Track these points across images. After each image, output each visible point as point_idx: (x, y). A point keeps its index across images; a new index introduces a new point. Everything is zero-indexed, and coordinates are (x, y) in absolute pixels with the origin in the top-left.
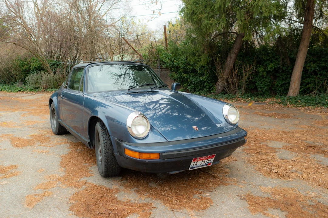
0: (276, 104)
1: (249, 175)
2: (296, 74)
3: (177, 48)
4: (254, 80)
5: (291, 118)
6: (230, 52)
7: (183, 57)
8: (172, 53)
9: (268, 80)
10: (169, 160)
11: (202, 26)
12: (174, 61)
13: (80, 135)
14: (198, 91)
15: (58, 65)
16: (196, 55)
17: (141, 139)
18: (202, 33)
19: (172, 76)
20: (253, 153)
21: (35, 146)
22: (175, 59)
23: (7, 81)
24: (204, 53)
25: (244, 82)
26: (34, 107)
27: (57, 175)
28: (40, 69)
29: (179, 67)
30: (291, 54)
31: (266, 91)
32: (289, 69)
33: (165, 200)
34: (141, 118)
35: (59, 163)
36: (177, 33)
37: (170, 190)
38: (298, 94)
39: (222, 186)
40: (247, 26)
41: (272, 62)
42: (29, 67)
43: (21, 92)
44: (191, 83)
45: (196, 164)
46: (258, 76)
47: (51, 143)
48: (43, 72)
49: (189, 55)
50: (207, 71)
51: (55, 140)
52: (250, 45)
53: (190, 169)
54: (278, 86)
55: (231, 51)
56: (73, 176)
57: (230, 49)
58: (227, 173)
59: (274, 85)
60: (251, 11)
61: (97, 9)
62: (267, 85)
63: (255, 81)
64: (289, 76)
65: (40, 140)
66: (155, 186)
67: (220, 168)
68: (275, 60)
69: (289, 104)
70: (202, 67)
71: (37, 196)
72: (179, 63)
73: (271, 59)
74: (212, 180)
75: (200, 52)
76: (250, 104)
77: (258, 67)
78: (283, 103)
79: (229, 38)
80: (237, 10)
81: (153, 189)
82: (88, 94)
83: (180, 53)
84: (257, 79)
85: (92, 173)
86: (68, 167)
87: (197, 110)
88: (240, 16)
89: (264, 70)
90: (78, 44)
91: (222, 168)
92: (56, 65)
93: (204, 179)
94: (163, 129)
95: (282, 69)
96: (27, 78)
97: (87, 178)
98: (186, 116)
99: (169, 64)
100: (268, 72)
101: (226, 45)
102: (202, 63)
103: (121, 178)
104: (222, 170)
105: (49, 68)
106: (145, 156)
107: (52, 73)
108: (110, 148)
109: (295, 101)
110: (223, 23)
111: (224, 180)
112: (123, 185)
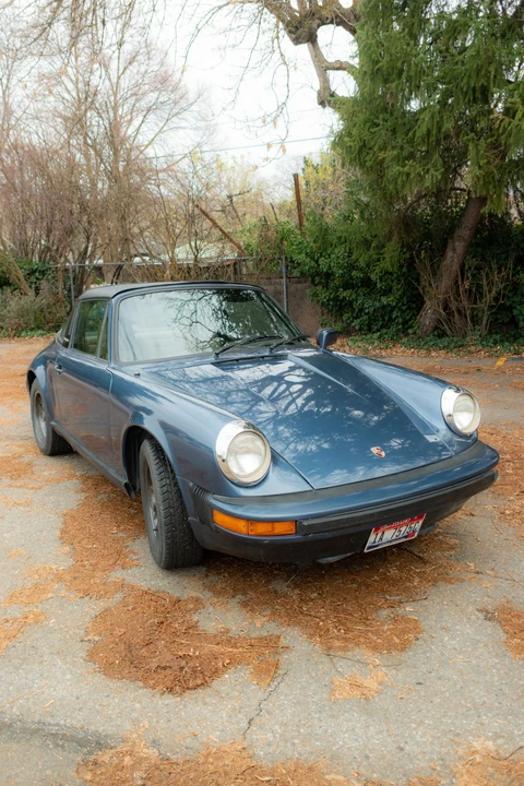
1: (504, 552)
3: (326, 229)
4: (508, 303)
6: (452, 238)
7: (340, 251)
8: (315, 242)
10: (320, 536)
11: (385, 179)
12: (321, 259)
14: (378, 330)
15: (43, 273)
16: (373, 245)
17: (250, 485)
18: (386, 194)
19: (315, 295)
20: (512, 495)
22: (321, 255)
24: (390, 239)
25: (486, 309)
27: (54, 567)
29: (332, 274)
33: (311, 627)
34: (250, 436)
35: (58, 533)
36: (324, 187)
37: (320, 598)
39: (442, 586)
40: (493, 178)
44: (361, 310)
45: (381, 538)
46: (519, 292)
47: (35, 479)
48: (8, 290)
49: (355, 245)
50: (398, 284)
51: (45, 470)
52: (499, 219)
53: (368, 549)
55: (455, 235)
56: (91, 567)
57: (451, 231)
58: (452, 548)
60: (503, 142)
63: (511, 305)
65: (10, 472)
66: (286, 589)
67: (436, 535)
70: (387, 273)
71: (8, 624)
72: (332, 264)
74: (417, 570)
75: (381, 239)
76: (500, 363)
77: (519, 271)
79: (449, 201)
80: (469, 140)
81: (281, 597)
82: (121, 366)
83: (334, 242)
84: (515, 299)
85: (136, 557)
86: (79, 542)
87: (375, 397)
88: (477, 154)
90: (89, 222)
91: (441, 537)
92: (39, 272)
93: (400, 569)
94: (300, 447)
97: (124, 571)
98: (350, 412)
99: (307, 267)
101: (444, 219)
102: (386, 264)
103: (204, 569)
104: (441, 542)
105: (23, 279)
106: (261, 528)
107: (31, 293)
108: (177, 504)
110: (435, 170)
111: (446, 567)
112: (211, 588)
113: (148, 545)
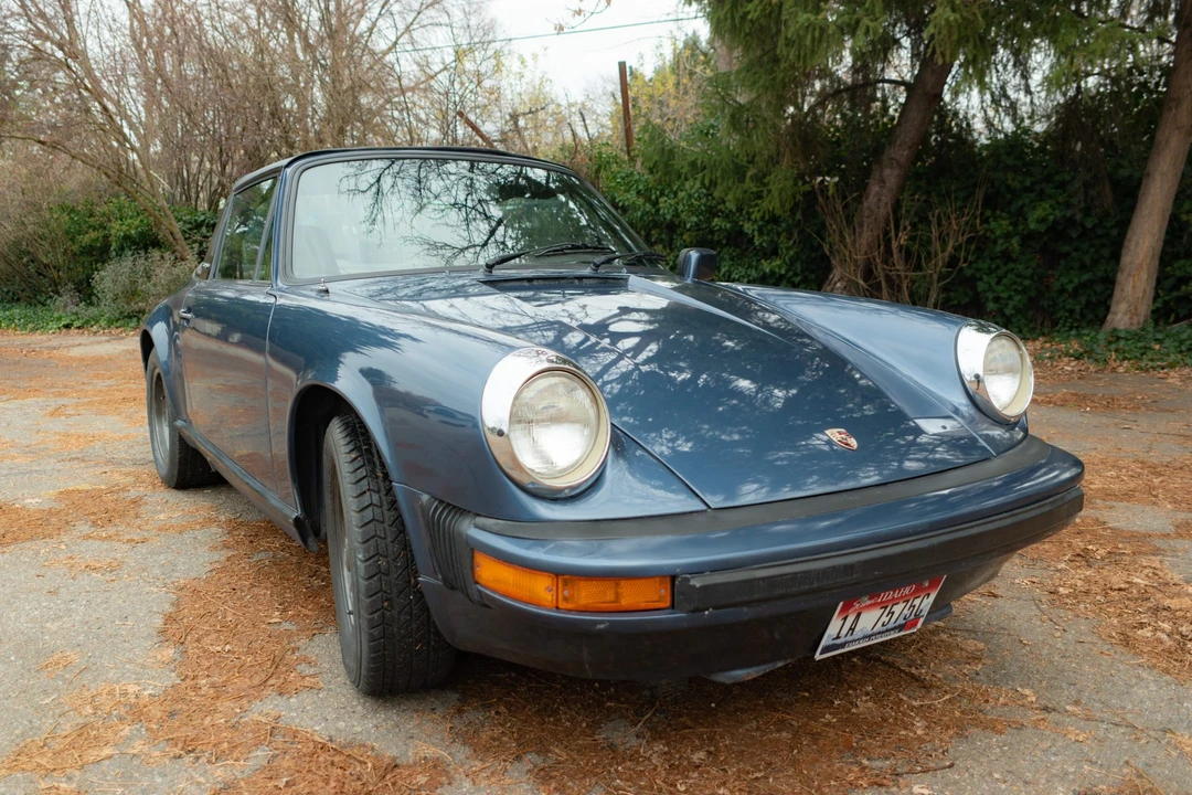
0: (1066, 359)
1: (1086, 668)
2: (1141, 241)
3: (671, 151)
5: (1143, 409)
6: (879, 162)
7: (693, 186)
8: (651, 172)
9: (1027, 269)
10: (729, 615)
12: (662, 200)
13: (257, 486)
16: (749, 174)
17: (563, 495)
18: (774, 79)
20: (1059, 561)
21: (65, 539)
22: (662, 194)
23: (23, 291)
24: (778, 163)
25: (935, 277)
26: (108, 382)
27: (132, 689)
28: (147, 242)
29: (680, 224)
30: (1119, 166)
31: (1018, 311)
32: (1108, 225)
34: (560, 380)
35: (159, 622)
37: (713, 764)
38: (1145, 321)
39: (978, 737)
41: (1042, 196)
42: (106, 237)
43: (73, 331)
45: (852, 629)
46: (986, 254)
47: (139, 527)
48: (156, 254)
49: (718, 174)
50: (789, 239)
51: (161, 512)
52: (954, 136)
53: (822, 653)
54: (1062, 291)
55: (884, 159)
56: (212, 691)
58: (975, 658)
59: (1047, 287)
61: (364, 25)
62: (1020, 289)
63: (972, 275)
64: (1106, 252)
65: (94, 514)
66: (634, 742)
68: (1056, 188)
69: (1115, 360)
70: (775, 220)
72: (680, 208)
73: (1038, 187)
74: (914, 703)
75: (762, 165)
77: (988, 218)
78: (1094, 355)
79: (874, 105)
81: (624, 760)
82: (295, 287)
83: (684, 171)
84: (980, 265)
85: (312, 671)
86: (198, 640)
89: (1011, 228)
91: (944, 637)
92: (208, 226)
93: (877, 698)
95: (1082, 225)
96: (96, 276)
97: (280, 701)
99: (639, 214)
100: (1026, 239)
101: (863, 136)
102: (772, 203)
103: (454, 697)
104: (949, 647)
105: (179, 235)
106: (587, 595)
107: (191, 257)
108: (393, 549)
109: (1141, 348)
110: (872, 20)
111: (971, 698)
112: (468, 738)
113: (338, 647)
